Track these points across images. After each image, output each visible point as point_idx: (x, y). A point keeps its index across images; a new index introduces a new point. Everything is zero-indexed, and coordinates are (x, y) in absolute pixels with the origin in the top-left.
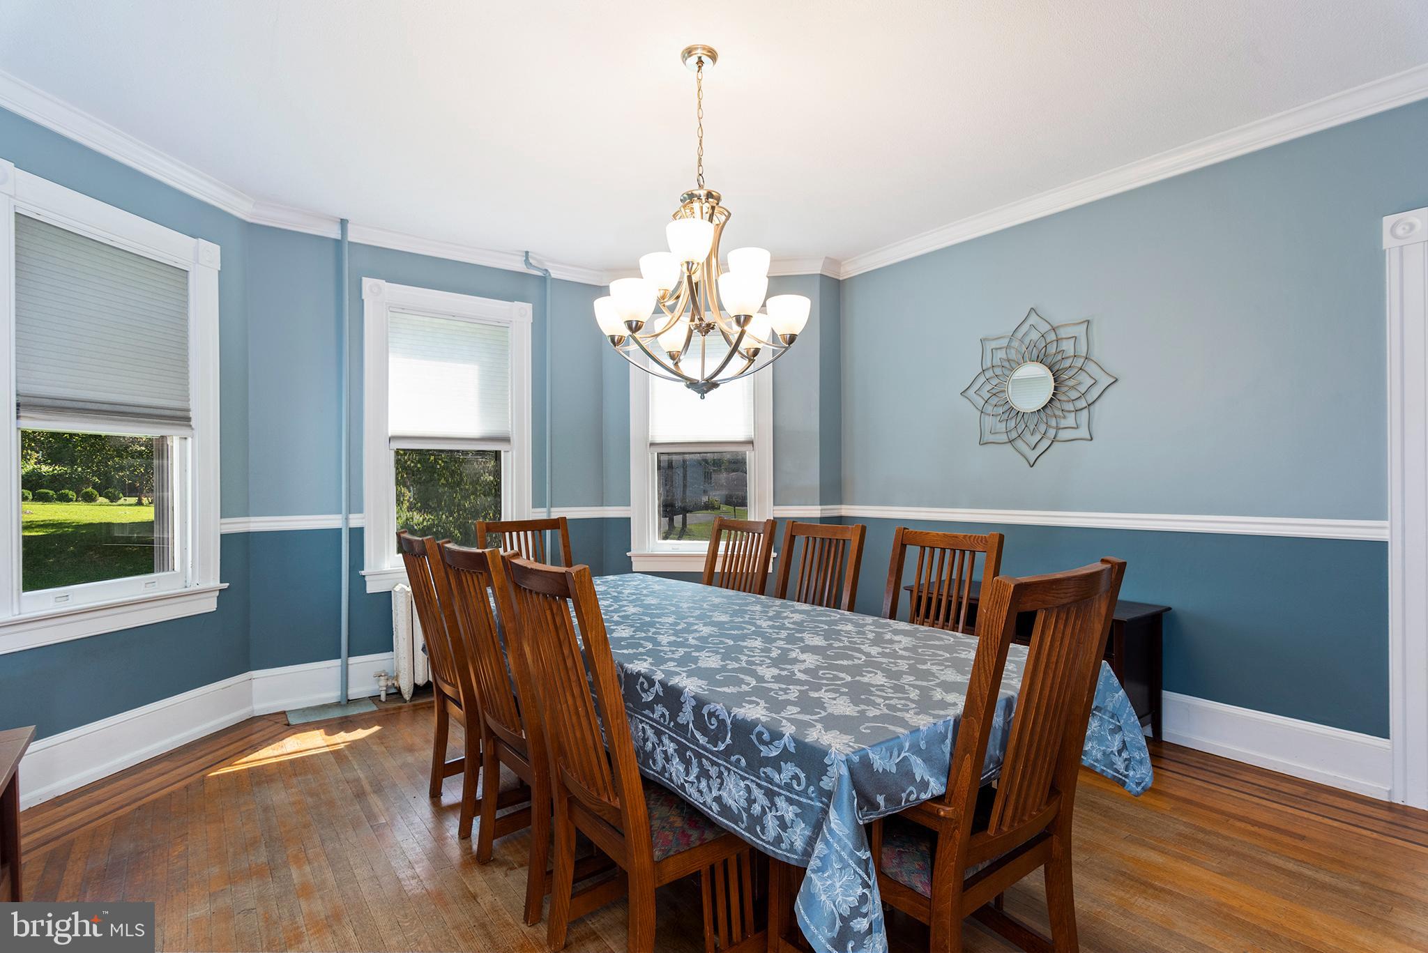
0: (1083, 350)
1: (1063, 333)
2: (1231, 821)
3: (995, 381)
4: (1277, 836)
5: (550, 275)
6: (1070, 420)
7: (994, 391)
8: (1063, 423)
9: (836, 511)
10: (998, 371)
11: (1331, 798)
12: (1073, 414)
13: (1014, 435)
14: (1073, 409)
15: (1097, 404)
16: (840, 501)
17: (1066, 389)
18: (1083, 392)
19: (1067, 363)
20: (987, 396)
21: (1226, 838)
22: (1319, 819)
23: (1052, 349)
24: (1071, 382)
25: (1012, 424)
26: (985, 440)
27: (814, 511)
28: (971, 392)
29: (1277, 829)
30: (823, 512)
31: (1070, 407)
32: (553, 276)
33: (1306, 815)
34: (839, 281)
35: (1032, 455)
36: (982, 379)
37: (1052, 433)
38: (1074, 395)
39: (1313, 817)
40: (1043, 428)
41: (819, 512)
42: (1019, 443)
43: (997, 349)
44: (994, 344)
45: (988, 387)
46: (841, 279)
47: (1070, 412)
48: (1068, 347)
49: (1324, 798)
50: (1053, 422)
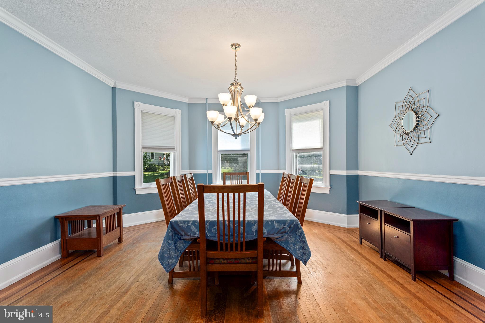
1: (421, 97)
3: (399, 120)
5: (260, 102)
10: (400, 116)
12: (424, 131)
13: (405, 141)
17: (422, 121)
18: (427, 122)
19: (421, 110)
20: (396, 126)
23: (417, 105)
24: (423, 118)
25: (404, 137)
26: (396, 144)
28: (392, 125)
31: (422, 129)
32: (261, 102)
34: (357, 86)
35: (411, 150)
36: (395, 119)
37: (417, 140)
38: (424, 123)
40: (414, 138)
42: (407, 145)
43: (399, 106)
46: (358, 85)
48: (422, 103)
50: (417, 136)
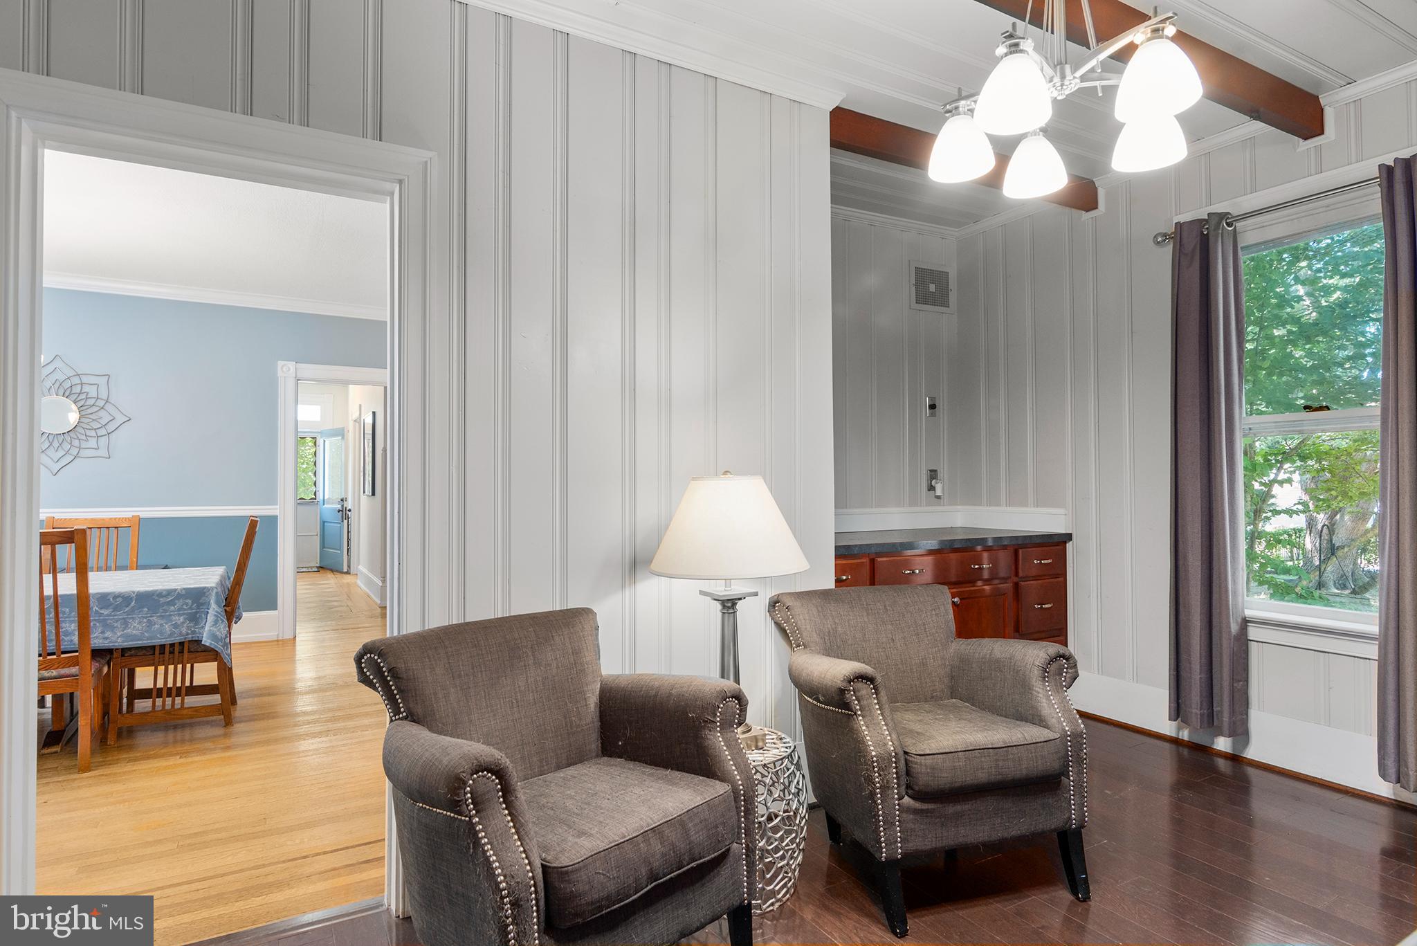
0: (104, 395)
14: (95, 435)
17: (89, 420)
18: (104, 424)
23: (77, 390)
24: (93, 416)
35: (56, 467)
38: (95, 425)
40: (66, 447)
47: (91, 437)
50: (76, 444)
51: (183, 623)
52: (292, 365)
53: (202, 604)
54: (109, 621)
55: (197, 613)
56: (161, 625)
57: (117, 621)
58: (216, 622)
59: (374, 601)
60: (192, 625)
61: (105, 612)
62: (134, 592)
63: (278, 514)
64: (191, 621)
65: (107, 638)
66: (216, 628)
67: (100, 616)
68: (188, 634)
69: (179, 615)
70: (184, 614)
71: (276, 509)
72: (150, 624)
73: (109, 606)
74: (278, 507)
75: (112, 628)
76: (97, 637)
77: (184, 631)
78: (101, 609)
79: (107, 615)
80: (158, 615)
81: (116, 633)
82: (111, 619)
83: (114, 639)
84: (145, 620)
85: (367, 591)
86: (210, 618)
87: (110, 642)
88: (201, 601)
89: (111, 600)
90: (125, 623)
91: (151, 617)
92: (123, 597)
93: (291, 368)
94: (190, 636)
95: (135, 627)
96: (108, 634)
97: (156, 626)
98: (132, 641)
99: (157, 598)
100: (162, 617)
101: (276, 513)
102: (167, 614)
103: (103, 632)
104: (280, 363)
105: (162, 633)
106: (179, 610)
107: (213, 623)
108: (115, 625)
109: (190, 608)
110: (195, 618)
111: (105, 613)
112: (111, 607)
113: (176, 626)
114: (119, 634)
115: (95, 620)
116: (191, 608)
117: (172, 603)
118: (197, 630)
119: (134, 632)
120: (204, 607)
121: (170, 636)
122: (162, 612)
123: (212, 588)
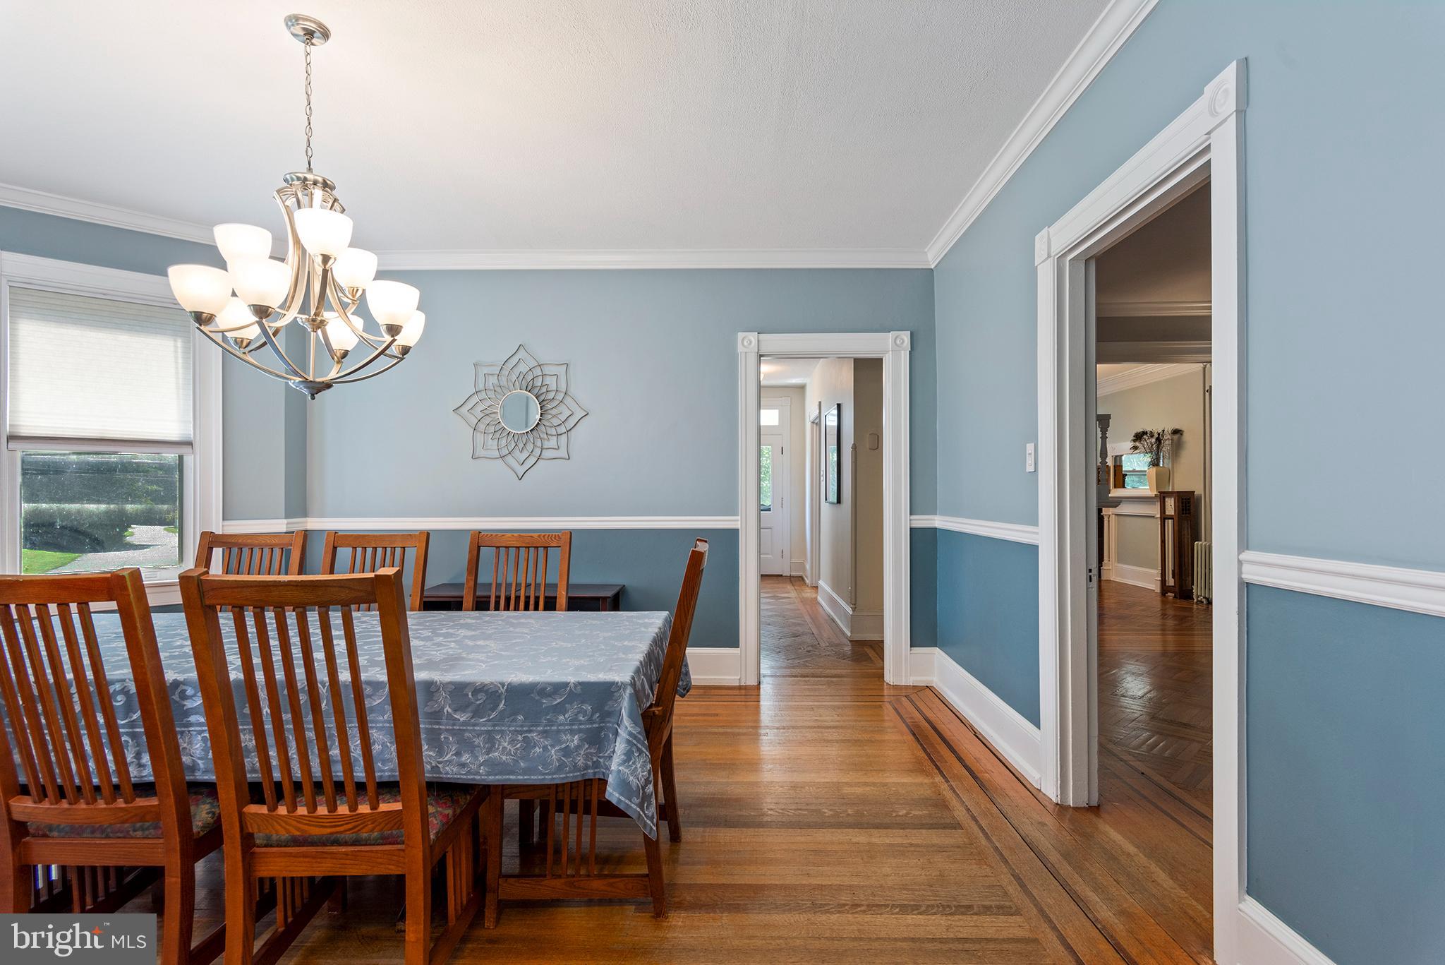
0: (563, 387)
1: (547, 370)
2: (683, 718)
3: (489, 403)
4: (706, 718)
6: (553, 442)
7: (487, 412)
8: (546, 444)
9: (300, 525)
10: (491, 394)
11: (716, 691)
12: (555, 438)
13: (505, 452)
14: (555, 433)
15: (572, 430)
16: (305, 514)
17: (550, 416)
18: (568, 429)
19: (551, 395)
20: (480, 415)
21: (686, 727)
22: (717, 703)
23: (538, 382)
24: (554, 412)
25: (503, 442)
26: (477, 455)
27: (279, 526)
28: (464, 410)
29: (704, 715)
30: (289, 526)
31: (553, 431)
33: (711, 703)
35: (521, 470)
36: (475, 399)
37: (537, 451)
38: (556, 422)
39: (714, 703)
40: (530, 447)
41: (285, 526)
42: (510, 459)
43: (488, 374)
44: (486, 370)
45: (481, 407)
47: (552, 435)
48: (551, 382)
49: (713, 692)
50: (539, 443)
51: (578, 747)
52: (753, 336)
53: (610, 714)
54: (467, 734)
55: (601, 729)
56: (545, 748)
57: (479, 736)
58: (629, 756)
59: (843, 633)
60: (592, 751)
61: (462, 717)
62: (503, 685)
63: (739, 527)
64: (591, 744)
65: (463, 765)
66: (628, 767)
67: (454, 725)
68: (587, 767)
69: (573, 732)
70: (580, 731)
71: (738, 520)
72: (528, 744)
73: (467, 706)
74: (739, 518)
75: (471, 748)
76: (450, 762)
77: (581, 761)
78: (455, 711)
79: (465, 723)
80: (540, 728)
81: (476, 758)
82: (470, 731)
83: (474, 767)
84: (520, 738)
85: (832, 614)
86: (620, 747)
87: (469, 773)
88: (606, 708)
89: (470, 696)
90: (491, 743)
91: (530, 731)
92: (486, 692)
93: (753, 339)
94: (591, 771)
95: (504, 748)
96: (466, 758)
97: (537, 750)
98: (501, 773)
99: (537, 698)
100: (545, 734)
101: (737, 525)
102: (554, 728)
103: (458, 754)
104: (741, 335)
105: (545, 765)
106: (572, 722)
107: (623, 757)
108: (477, 741)
109: (588, 720)
110: (598, 739)
111: (462, 719)
112: (470, 709)
113: (567, 752)
114: (482, 759)
115: (447, 730)
116: (590, 721)
117: (560, 709)
118: (601, 760)
119: (504, 758)
120: (613, 720)
121: (560, 768)
122: (546, 726)
123: (624, 685)
